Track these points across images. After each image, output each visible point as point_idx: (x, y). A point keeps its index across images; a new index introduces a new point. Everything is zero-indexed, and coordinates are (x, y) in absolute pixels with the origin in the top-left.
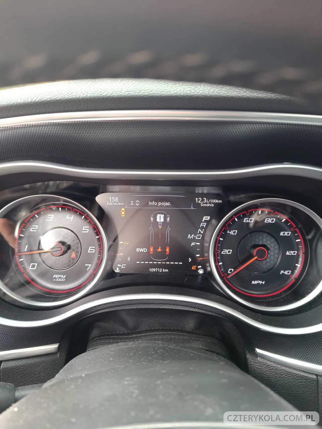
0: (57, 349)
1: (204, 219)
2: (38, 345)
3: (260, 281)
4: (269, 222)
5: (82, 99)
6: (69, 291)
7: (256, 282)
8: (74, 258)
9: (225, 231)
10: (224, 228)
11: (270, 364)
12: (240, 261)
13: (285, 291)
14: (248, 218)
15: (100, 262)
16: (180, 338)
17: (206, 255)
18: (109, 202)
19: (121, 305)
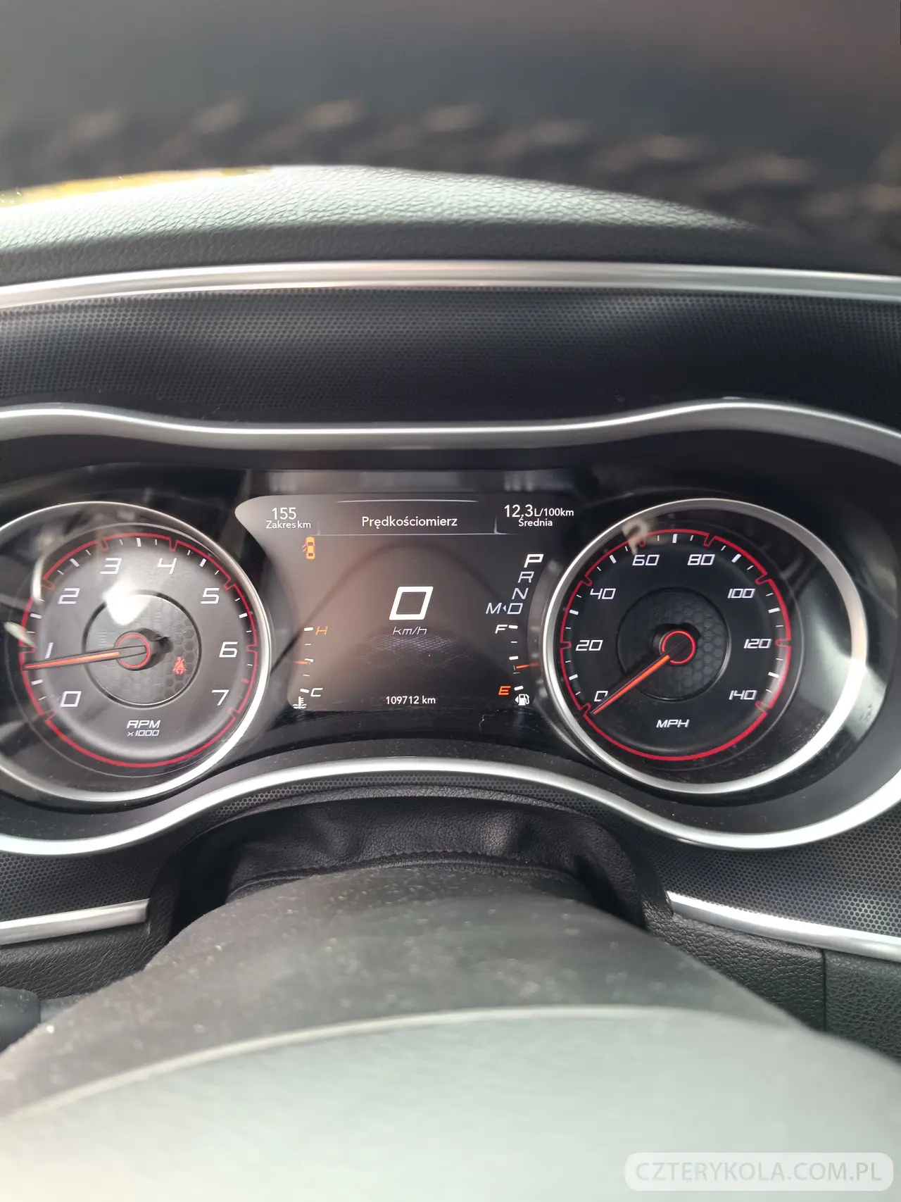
0: (144, 912)
1: (528, 561)
2: (93, 905)
3: (677, 721)
4: (697, 564)
6: (175, 761)
7: (667, 723)
8: (181, 673)
9: (584, 590)
10: (582, 582)
11: (705, 930)
12: (626, 670)
13: (740, 745)
14: (644, 556)
15: (252, 681)
16: (471, 874)
17: (534, 655)
18: (271, 522)
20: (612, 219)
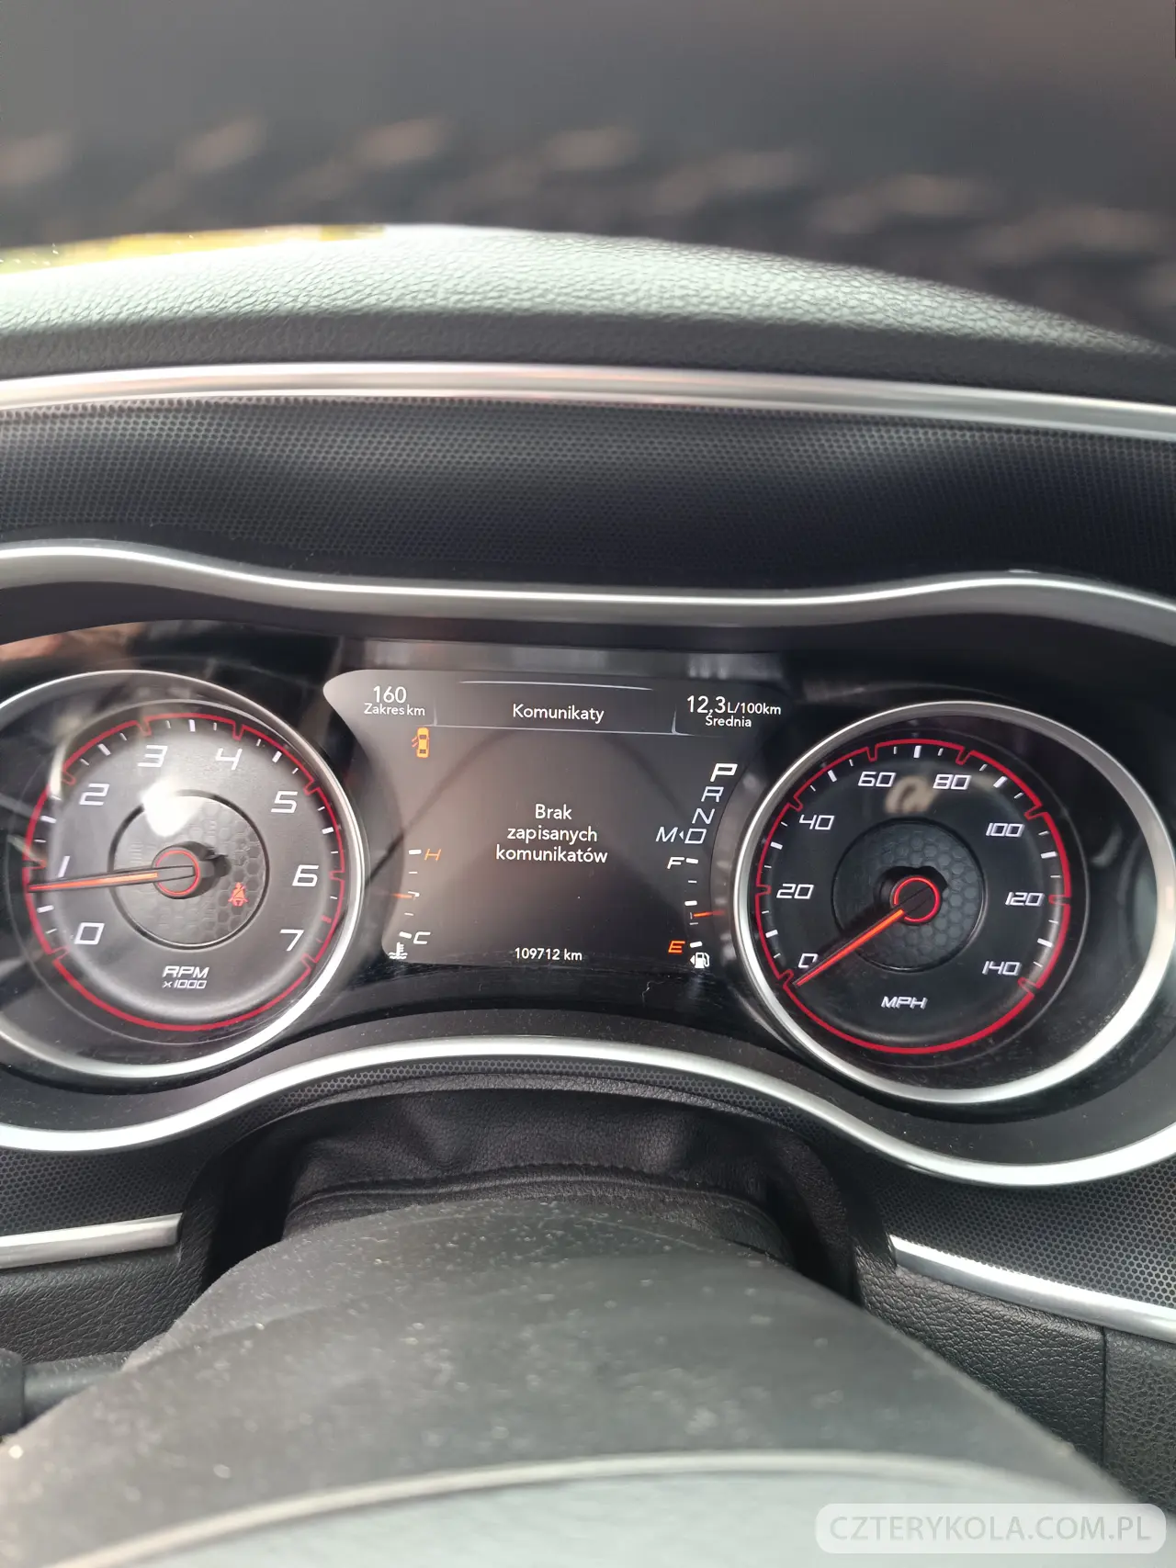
0: (175, 1233)
1: (716, 772)
2: (104, 1220)
3: (909, 999)
4: (947, 787)
5: (286, 317)
6: (219, 1025)
7: (896, 1002)
8: (241, 904)
9: (792, 817)
10: (789, 804)
11: (939, 1290)
12: (842, 926)
13: (998, 1036)
14: (874, 773)
15: (336, 921)
16: (621, 1198)
17: (721, 901)
18: (371, 705)
19: (411, 1078)
20: (871, 320)
